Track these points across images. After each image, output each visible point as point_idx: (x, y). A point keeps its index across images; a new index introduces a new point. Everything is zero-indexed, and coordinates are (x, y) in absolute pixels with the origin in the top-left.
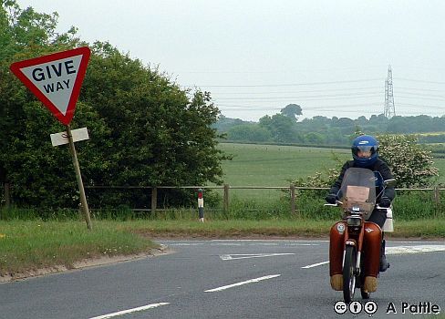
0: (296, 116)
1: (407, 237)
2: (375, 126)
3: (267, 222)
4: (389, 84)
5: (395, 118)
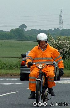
0: (24, 29)
1: (68, 77)
2: (55, 33)
3: (13, 71)
4: (61, 16)
5: (63, 30)
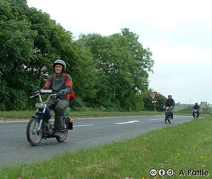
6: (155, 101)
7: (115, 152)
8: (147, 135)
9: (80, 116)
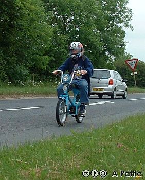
6: (136, 73)
7: (76, 148)
8: (124, 122)
9: (24, 94)
